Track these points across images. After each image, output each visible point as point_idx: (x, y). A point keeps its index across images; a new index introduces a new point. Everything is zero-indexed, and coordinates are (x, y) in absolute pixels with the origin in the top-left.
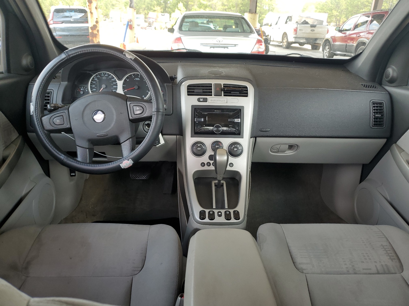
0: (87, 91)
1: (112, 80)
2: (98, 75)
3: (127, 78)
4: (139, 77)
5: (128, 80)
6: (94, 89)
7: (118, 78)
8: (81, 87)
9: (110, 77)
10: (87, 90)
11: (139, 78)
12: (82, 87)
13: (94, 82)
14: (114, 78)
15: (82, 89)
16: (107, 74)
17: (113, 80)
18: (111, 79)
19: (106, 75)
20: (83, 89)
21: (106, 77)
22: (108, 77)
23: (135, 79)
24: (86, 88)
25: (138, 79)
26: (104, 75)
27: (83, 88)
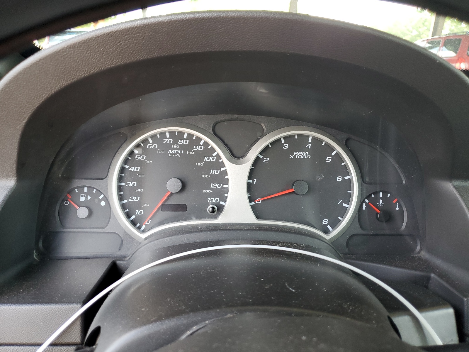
0: (103, 204)
1: (206, 159)
2: (150, 141)
3: (264, 151)
4: (309, 146)
5: (266, 160)
6: (134, 198)
7: (229, 154)
8: (81, 188)
9: (198, 148)
10: (102, 200)
11: (306, 150)
12: (86, 190)
13: (133, 169)
14: (214, 150)
15: (82, 199)
16: (185, 137)
17: (211, 159)
18: (200, 155)
19: (181, 142)
20: (89, 198)
21: (182, 147)
22: (189, 147)
23: (292, 157)
24: (99, 192)
25: (305, 155)
26: (176, 142)
27: (87, 194)
